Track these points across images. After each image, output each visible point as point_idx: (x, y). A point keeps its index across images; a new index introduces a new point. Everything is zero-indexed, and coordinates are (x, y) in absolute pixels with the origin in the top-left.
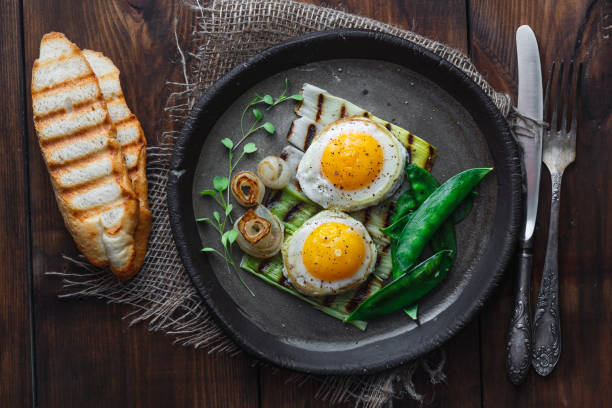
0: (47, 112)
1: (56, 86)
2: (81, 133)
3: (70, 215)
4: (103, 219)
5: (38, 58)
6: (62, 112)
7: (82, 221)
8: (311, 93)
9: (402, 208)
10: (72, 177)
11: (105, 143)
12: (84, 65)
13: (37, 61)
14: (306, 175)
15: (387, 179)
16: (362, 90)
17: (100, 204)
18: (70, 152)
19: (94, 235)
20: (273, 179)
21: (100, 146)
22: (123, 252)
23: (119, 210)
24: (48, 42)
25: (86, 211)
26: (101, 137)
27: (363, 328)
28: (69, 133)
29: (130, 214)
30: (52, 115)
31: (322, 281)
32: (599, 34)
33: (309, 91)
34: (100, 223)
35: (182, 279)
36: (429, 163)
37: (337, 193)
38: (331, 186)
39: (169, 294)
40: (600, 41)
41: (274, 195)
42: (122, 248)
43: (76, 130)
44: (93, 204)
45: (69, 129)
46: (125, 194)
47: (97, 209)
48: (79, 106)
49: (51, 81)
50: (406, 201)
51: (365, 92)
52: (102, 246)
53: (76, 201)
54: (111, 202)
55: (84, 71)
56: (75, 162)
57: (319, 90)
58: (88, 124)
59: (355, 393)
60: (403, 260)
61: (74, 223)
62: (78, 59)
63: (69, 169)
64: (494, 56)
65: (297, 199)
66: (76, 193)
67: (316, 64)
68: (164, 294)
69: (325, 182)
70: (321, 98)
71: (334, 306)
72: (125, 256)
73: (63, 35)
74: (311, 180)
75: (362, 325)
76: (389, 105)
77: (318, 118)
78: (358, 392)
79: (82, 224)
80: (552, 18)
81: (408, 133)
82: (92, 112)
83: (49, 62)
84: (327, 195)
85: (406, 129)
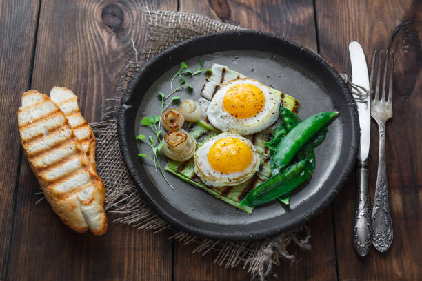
0: (30, 137)
1: (36, 121)
2: (57, 145)
3: (56, 199)
4: (79, 196)
5: (21, 106)
6: (41, 135)
7: (64, 200)
8: (218, 69)
9: (277, 134)
10: (54, 174)
11: (74, 148)
12: (53, 105)
13: (20, 108)
14: (213, 111)
15: (268, 112)
16: (251, 68)
17: (75, 187)
18: (50, 158)
19: (74, 207)
20: (190, 113)
21: (71, 151)
22: (98, 216)
23: (90, 188)
24: (26, 96)
25: (66, 194)
26: (71, 146)
27: (250, 212)
28: (48, 148)
29: (99, 189)
30: (34, 138)
31: (222, 173)
32: (401, 50)
33: (216, 68)
34: (78, 199)
35: (123, 179)
36: (295, 110)
37: (233, 120)
38: (229, 115)
39: (114, 189)
40: (401, 53)
41: (190, 125)
42: (97, 214)
43: (52, 144)
44: (71, 188)
45: (48, 144)
46: (92, 177)
47: (73, 191)
48: (52, 130)
49: (31, 118)
50: (280, 129)
51: (253, 70)
52: (81, 215)
53: (58, 188)
54: (84, 184)
55: (54, 109)
56: (55, 164)
57: (223, 67)
58: (61, 139)
59: (244, 258)
60: (279, 162)
61: (59, 203)
62: (48, 103)
63: (50, 169)
64: (335, 59)
65: (206, 128)
66: (58, 184)
67: (221, 52)
68: (110, 189)
69: (225, 114)
70: (224, 71)
71: (229, 196)
72: (99, 219)
73: (36, 91)
74: (216, 114)
75: (249, 210)
76: (268, 77)
77: (222, 82)
78: (246, 257)
79: (64, 202)
80: (370, 40)
81: (280, 93)
82: (62, 132)
83: (29, 107)
84: (226, 121)
85: (279, 90)
